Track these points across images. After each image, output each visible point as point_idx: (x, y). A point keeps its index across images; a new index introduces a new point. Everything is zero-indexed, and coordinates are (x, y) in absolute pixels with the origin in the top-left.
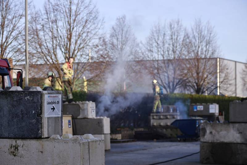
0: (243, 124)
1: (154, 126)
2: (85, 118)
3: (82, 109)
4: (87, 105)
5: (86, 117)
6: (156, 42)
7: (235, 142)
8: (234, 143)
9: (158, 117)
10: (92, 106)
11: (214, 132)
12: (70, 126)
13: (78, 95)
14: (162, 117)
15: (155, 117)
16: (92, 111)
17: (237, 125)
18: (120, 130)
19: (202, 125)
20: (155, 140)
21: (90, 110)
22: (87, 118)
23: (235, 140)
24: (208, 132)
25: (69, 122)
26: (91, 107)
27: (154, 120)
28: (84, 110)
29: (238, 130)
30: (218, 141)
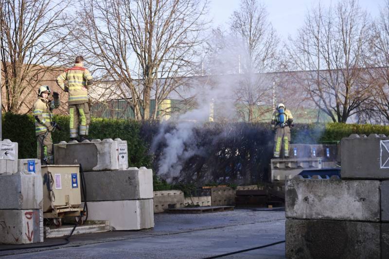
0: (367, 182)
1: (277, 180)
2: (106, 170)
3: (101, 152)
4: (110, 147)
5: (109, 168)
6: (316, 37)
7: (352, 218)
8: (351, 221)
9: (283, 166)
10: (120, 148)
11: (311, 197)
12: (75, 185)
13: (122, 127)
14: (290, 165)
15: (278, 165)
16: (120, 156)
17: (355, 184)
18: (209, 189)
19: (289, 183)
20: (270, 207)
21: (115, 154)
22: (110, 170)
23: (353, 214)
24: (300, 197)
25: (74, 176)
26: (117, 150)
27: (278, 171)
28: (103, 155)
29: (358, 194)
30: (320, 217)
